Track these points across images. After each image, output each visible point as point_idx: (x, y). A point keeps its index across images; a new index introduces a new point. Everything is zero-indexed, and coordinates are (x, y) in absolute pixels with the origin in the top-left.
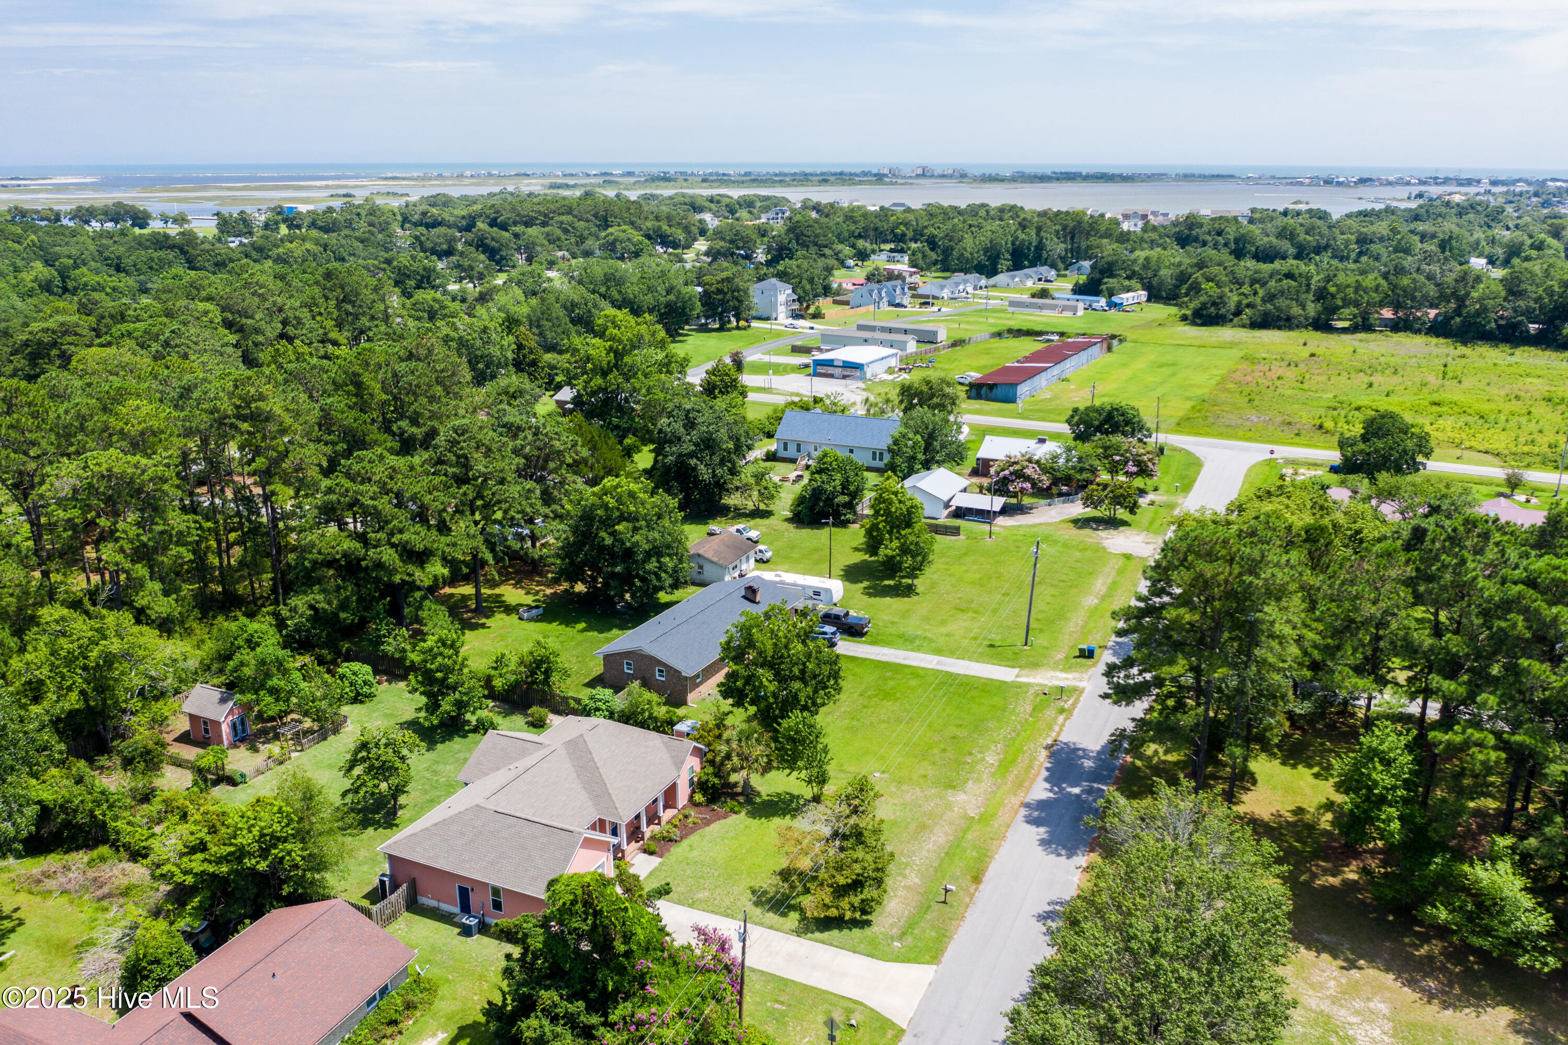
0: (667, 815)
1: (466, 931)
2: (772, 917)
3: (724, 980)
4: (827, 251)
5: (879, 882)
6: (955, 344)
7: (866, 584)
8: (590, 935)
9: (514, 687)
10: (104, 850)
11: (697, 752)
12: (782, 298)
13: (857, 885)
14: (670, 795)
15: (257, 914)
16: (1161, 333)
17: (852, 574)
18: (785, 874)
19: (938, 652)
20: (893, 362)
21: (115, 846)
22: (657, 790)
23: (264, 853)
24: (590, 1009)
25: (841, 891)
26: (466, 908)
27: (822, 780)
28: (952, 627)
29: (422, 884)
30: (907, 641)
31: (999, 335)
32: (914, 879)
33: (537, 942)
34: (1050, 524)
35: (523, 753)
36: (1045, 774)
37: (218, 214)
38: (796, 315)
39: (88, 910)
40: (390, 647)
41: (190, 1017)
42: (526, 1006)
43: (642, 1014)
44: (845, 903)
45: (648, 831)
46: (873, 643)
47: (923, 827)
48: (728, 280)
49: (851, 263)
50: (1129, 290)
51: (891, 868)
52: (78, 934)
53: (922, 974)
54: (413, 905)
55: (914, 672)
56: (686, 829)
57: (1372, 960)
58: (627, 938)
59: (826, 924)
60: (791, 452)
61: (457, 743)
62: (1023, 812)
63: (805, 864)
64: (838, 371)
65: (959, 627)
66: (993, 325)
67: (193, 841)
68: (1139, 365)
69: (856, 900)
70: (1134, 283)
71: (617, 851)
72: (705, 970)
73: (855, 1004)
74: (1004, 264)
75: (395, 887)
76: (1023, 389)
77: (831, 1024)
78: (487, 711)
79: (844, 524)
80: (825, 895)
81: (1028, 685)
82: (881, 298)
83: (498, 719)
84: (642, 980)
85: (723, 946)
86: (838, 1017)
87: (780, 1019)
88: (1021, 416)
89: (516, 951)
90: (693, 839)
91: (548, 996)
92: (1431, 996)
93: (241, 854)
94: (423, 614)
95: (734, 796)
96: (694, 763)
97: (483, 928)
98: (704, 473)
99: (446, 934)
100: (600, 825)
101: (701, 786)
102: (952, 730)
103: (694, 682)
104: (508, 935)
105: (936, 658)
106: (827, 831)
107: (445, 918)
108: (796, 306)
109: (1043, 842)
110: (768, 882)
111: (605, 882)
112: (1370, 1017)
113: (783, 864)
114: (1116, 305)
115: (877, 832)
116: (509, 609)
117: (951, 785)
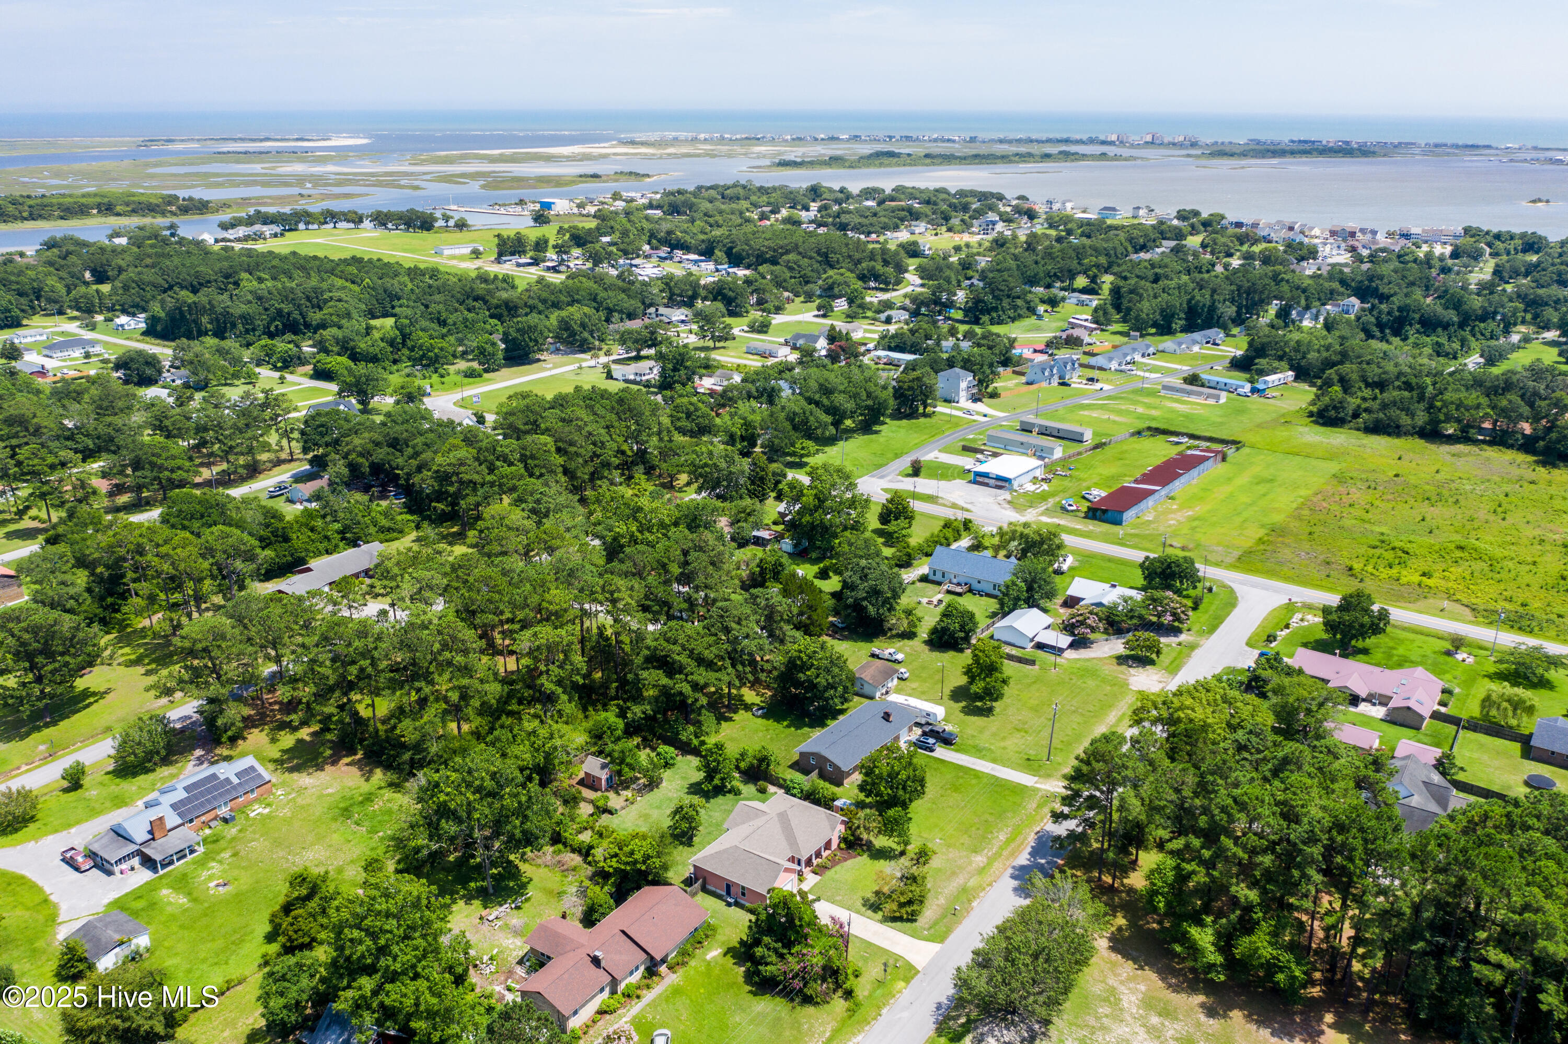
0: (825, 854)
1: (729, 905)
2: (870, 912)
3: (840, 942)
4: (1019, 302)
5: (921, 902)
6: (1096, 447)
7: (964, 704)
8: (786, 916)
9: (751, 766)
10: (560, 846)
11: (843, 822)
12: (963, 385)
13: (910, 902)
14: (828, 845)
15: (639, 888)
16: (1282, 433)
17: (958, 694)
18: (877, 893)
19: (994, 761)
20: (1039, 473)
21: (565, 845)
22: (822, 844)
23: (644, 862)
24: (784, 947)
25: (902, 905)
26: (728, 893)
27: (906, 843)
28: (1008, 743)
29: (709, 879)
30: (979, 752)
31: (1139, 433)
32: (942, 901)
33: (763, 917)
34: (1100, 659)
35: (757, 816)
36: (1029, 849)
37: (498, 236)
38: (976, 399)
39: (558, 877)
40: (683, 737)
41: (623, 932)
42: (757, 942)
43: (805, 951)
44: (903, 911)
45: (815, 862)
46: (957, 751)
47: (954, 874)
48: (918, 379)
49: (1041, 308)
50: (1274, 371)
51: (929, 896)
52: (556, 887)
53: (934, 947)
54: (704, 889)
55: (977, 775)
56: (834, 862)
57: (1152, 966)
58: (801, 919)
59: (894, 919)
60: (938, 577)
61: (720, 799)
62: (1010, 871)
63: (886, 890)
64: (992, 482)
65: (1014, 743)
66: (1140, 417)
67: (612, 852)
68: (1242, 480)
69: (909, 910)
70: (1284, 364)
71: (800, 873)
72: (831, 936)
73: (898, 958)
74: (1178, 324)
75: (697, 879)
76: (1129, 515)
77: (885, 965)
78: (736, 781)
79: (961, 651)
80: (894, 906)
81: (1039, 790)
82: (1052, 375)
83: (741, 787)
84: (806, 937)
85: (841, 926)
86: (891, 962)
87: (865, 960)
88: (1121, 543)
89: (753, 918)
90: (838, 868)
91: (766, 939)
92: (1170, 986)
93: (635, 862)
94: (702, 718)
95: (861, 846)
96: (842, 828)
97: (737, 904)
98: (872, 610)
99: (719, 905)
100: (792, 859)
101: (844, 839)
102: (987, 816)
103: (849, 774)
104: (752, 911)
105: (991, 765)
106: (899, 875)
107: (719, 897)
108: (975, 391)
109: (1015, 890)
110: (870, 895)
111: (793, 895)
112: (1133, 991)
113: (876, 888)
114: (1258, 391)
115: (924, 878)
116: (748, 707)
117: (975, 851)
